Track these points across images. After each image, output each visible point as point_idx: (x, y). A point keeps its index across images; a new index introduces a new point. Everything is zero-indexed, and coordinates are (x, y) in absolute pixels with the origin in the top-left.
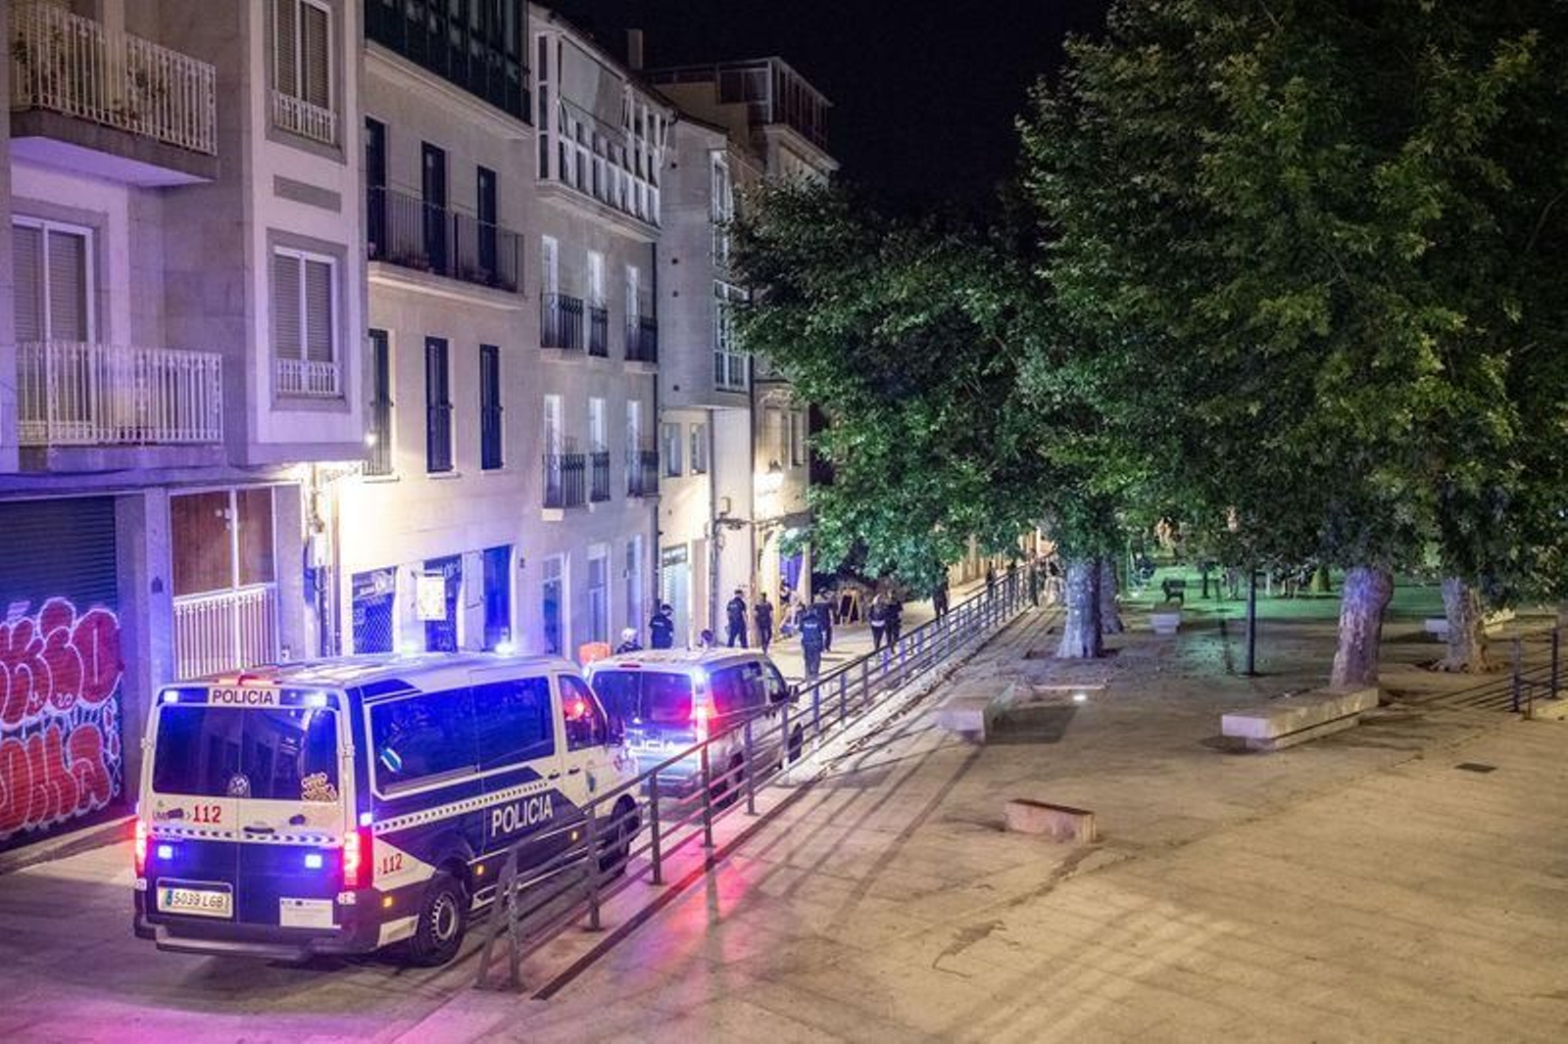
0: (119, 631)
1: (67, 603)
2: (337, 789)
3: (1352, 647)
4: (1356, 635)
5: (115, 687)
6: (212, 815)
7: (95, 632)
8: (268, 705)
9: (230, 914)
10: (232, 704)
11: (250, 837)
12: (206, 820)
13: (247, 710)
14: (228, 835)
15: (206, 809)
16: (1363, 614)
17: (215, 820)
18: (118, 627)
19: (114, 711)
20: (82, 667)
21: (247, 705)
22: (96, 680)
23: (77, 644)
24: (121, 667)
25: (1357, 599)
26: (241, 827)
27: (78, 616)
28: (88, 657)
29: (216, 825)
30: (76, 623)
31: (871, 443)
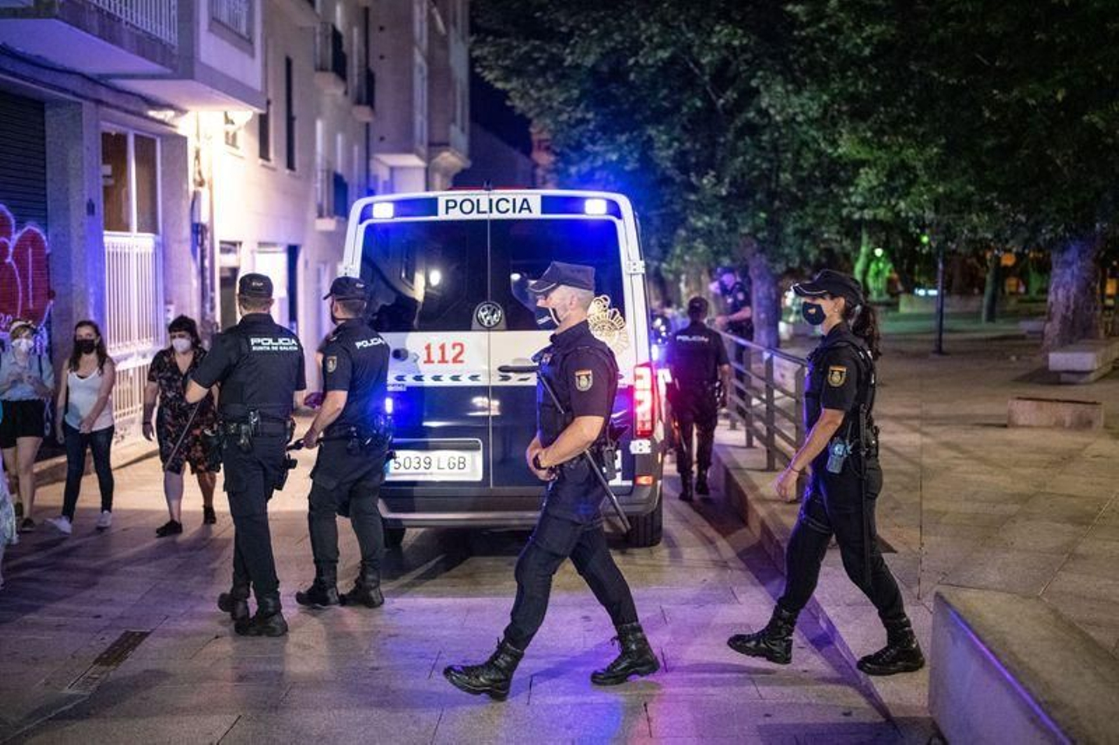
0: (48, 255)
1: (8, 214)
2: (623, 314)
3: (1064, 318)
4: (1068, 308)
5: (46, 316)
6: (450, 354)
7: (30, 251)
8: (525, 215)
9: (478, 477)
10: (474, 216)
11: (506, 378)
12: (443, 361)
13: (495, 222)
14: (474, 378)
15: (442, 347)
16: (1074, 290)
17: (455, 360)
18: (48, 251)
19: (45, 343)
20: (20, 288)
21: (495, 215)
22: (31, 306)
23: (17, 261)
24: (51, 294)
25: (1068, 278)
26: (495, 368)
27: (16, 232)
28: (24, 277)
29: (458, 366)
30: (16, 237)
31: (622, 160)
